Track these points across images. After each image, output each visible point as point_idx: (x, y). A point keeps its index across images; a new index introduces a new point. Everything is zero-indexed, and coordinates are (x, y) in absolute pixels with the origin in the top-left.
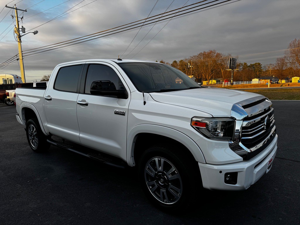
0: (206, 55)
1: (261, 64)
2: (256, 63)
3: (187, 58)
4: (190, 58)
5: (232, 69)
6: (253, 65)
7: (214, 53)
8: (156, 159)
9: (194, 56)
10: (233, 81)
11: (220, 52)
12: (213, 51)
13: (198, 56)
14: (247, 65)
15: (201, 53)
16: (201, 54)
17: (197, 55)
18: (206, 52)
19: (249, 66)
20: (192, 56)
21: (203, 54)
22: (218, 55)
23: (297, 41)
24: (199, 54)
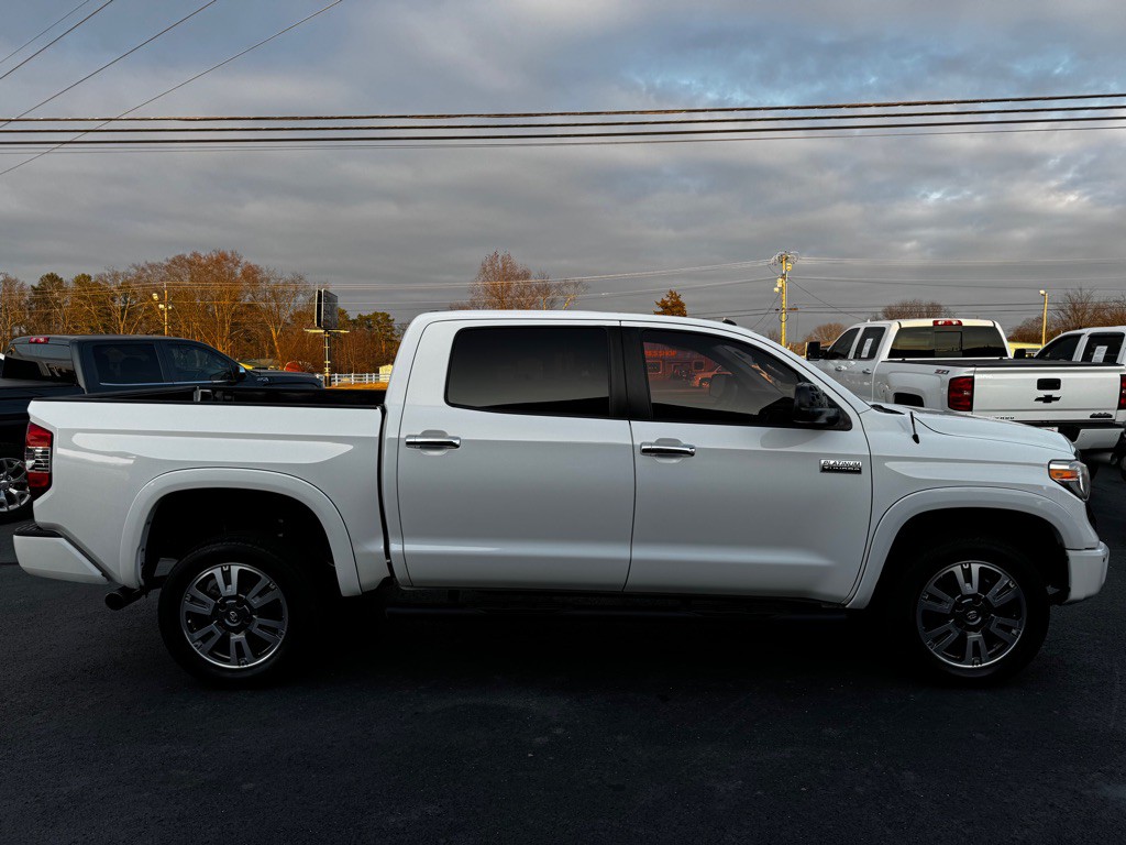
0: (200, 265)
1: (391, 318)
2: (376, 314)
3: (121, 270)
4: (133, 271)
5: (326, 330)
6: (368, 319)
7: (232, 262)
8: (957, 569)
9: (152, 266)
10: (332, 371)
11: (257, 263)
12: (229, 255)
13: (168, 268)
14: (347, 317)
15: (181, 258)
16: (179, 261)
17: (166, 263)
18: (203, 254)
19: (354, 321)
20: (142, 264)
21: (191, 263)
22: (251, 274)
23: (500, 258)
24: (174, 262)
